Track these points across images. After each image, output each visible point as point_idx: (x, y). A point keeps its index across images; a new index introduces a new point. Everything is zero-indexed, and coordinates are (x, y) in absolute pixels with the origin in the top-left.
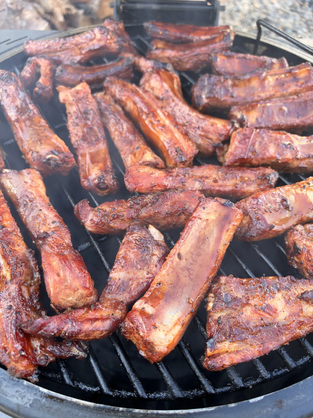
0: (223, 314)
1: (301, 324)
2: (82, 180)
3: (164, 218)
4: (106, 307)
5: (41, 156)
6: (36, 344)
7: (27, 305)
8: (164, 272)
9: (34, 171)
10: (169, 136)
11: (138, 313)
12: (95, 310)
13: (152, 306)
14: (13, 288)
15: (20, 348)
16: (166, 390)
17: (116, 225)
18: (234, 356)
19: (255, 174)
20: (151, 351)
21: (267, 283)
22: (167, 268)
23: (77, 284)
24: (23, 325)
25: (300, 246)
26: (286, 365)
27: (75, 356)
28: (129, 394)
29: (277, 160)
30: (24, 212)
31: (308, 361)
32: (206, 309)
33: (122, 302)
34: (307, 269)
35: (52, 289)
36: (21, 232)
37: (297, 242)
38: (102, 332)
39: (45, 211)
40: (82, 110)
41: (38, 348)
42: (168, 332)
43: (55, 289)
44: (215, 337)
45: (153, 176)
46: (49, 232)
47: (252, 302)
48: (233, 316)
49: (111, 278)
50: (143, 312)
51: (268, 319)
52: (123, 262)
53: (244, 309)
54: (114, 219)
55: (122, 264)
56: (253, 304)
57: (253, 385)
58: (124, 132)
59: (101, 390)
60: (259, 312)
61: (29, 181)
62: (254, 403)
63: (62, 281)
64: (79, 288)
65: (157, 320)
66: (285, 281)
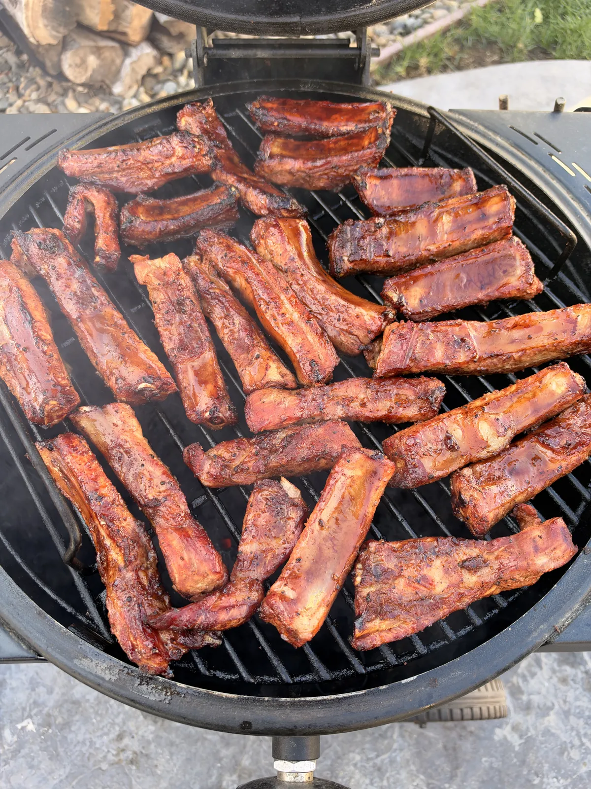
0: (373, 589)
1: (461, 596)
2: (189, 413)
3: (300, 465)
4: (240, 590)
5: (130, 386)
6: (165, 636)
7: (148, 593)
8: (303, 544)
9: (123, 405)
10: (299, 340)
11: (278, 598)
12: (228, 595)
13: (292, 589)
14: (129, 575)
15: (151, 646)
16: (312, 672)
17: (239, 479)
18: (386, 634)
19: (415, 391)
20: (294, 637)
21: (424, 547)
22: (307, 539)
23: (205, 568)
24: (151, 621)
25: (466, 496)
26: (446, 637)
27: (209, 645)
28: (272, 679)
29: (446, 366)
30: (120, 468)
31: (471, 631)
32: (353, 583)
33: (256, 579)
34: (473, 526)
35: (177, 576)
36: (123, 498)
37: (463, 493)
38: (240, 619)
39: (149, 467)
40: (174, 299)
41: (169, 642)
42: (312, 616)
43: (180, 575)
44: (364, 615)
45: (282, 406)
46: (160, 498)
47: (406, 573)
48: (384, 591)
49: (241, 552)
50: (283, 597)
51: (423, 592)
52: (254, 531)
53: (396, 582)
54: (237, 472)
55: (253, 534)
56: (407, 576)
57: (408, 661)
58: (236, 330)
59: (241, 677)
60: (413, 585)
61: (119, 423)
62: (406, 683)
63: (187, 566)
64: (209, 573)
65: (299, 605)
66: (445, 544)
